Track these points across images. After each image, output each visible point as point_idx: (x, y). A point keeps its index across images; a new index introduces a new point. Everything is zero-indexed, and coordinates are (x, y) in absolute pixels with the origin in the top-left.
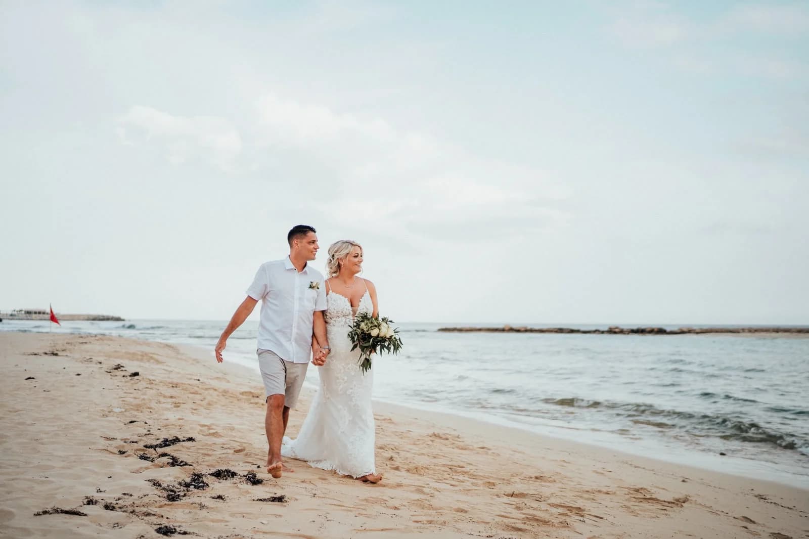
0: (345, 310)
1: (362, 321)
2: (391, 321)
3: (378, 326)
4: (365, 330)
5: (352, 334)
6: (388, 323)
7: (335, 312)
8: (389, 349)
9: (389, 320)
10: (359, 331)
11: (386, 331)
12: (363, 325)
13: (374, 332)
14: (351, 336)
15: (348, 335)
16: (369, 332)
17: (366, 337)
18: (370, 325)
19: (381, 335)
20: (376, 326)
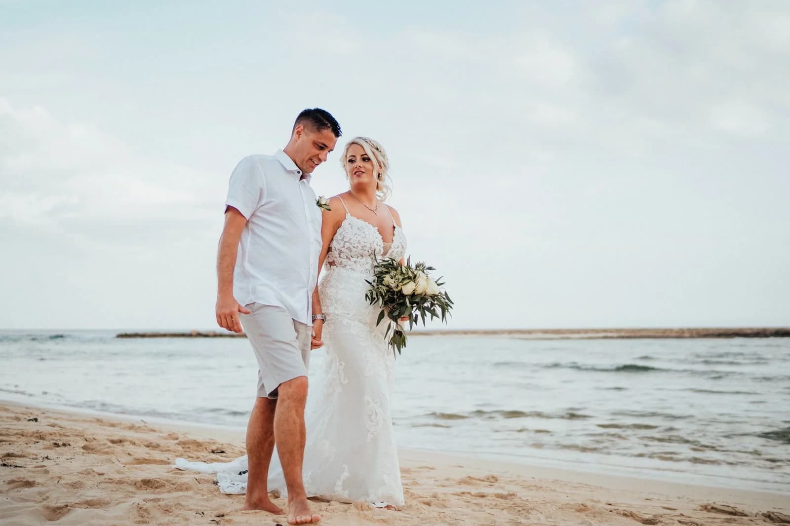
0: (375, 245)
1: (387, 273)
2: (430, 268)
3: (414, 278)
4: (393, 285)
5: (372, 293)
6: (425, 271)
7: (360, 248)
8: (433, 313)
9: (427, 266)
10: (383, 289)
11: (424, 285)
12: (387, 279)
13: (408, 289)
14: (372, 298)
15: (367, 295)
16: (399, 288)
17: (395, 297)
18: (401, 277)
19: (419, 291)
20: (409, 278)
